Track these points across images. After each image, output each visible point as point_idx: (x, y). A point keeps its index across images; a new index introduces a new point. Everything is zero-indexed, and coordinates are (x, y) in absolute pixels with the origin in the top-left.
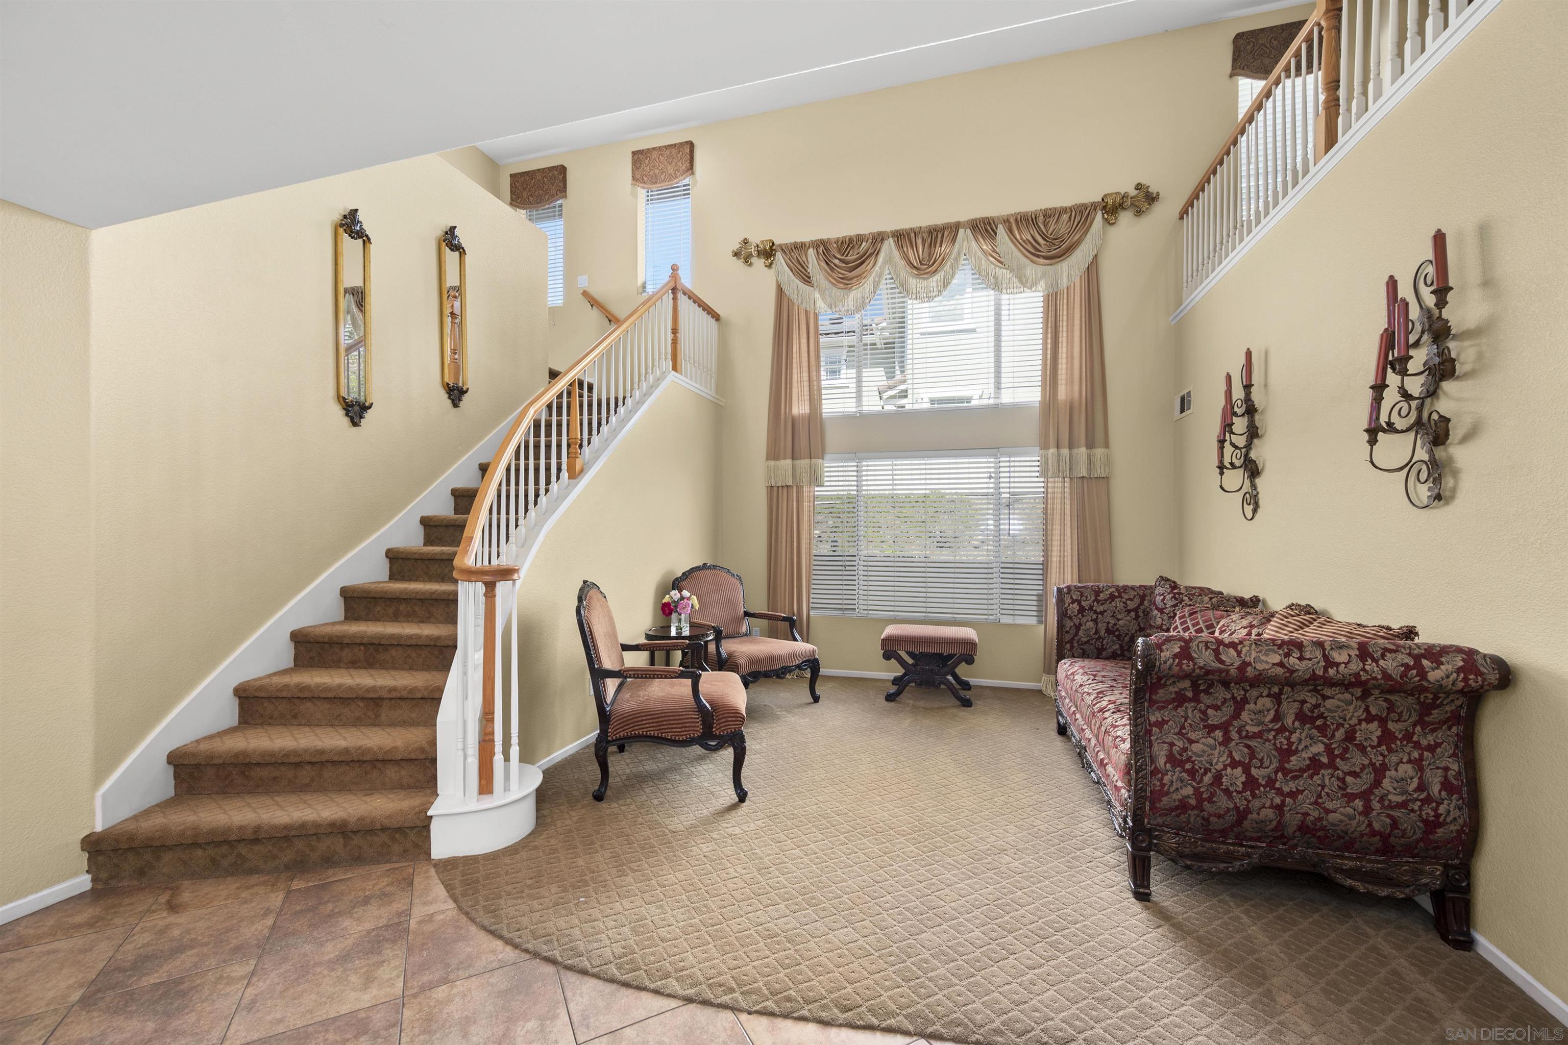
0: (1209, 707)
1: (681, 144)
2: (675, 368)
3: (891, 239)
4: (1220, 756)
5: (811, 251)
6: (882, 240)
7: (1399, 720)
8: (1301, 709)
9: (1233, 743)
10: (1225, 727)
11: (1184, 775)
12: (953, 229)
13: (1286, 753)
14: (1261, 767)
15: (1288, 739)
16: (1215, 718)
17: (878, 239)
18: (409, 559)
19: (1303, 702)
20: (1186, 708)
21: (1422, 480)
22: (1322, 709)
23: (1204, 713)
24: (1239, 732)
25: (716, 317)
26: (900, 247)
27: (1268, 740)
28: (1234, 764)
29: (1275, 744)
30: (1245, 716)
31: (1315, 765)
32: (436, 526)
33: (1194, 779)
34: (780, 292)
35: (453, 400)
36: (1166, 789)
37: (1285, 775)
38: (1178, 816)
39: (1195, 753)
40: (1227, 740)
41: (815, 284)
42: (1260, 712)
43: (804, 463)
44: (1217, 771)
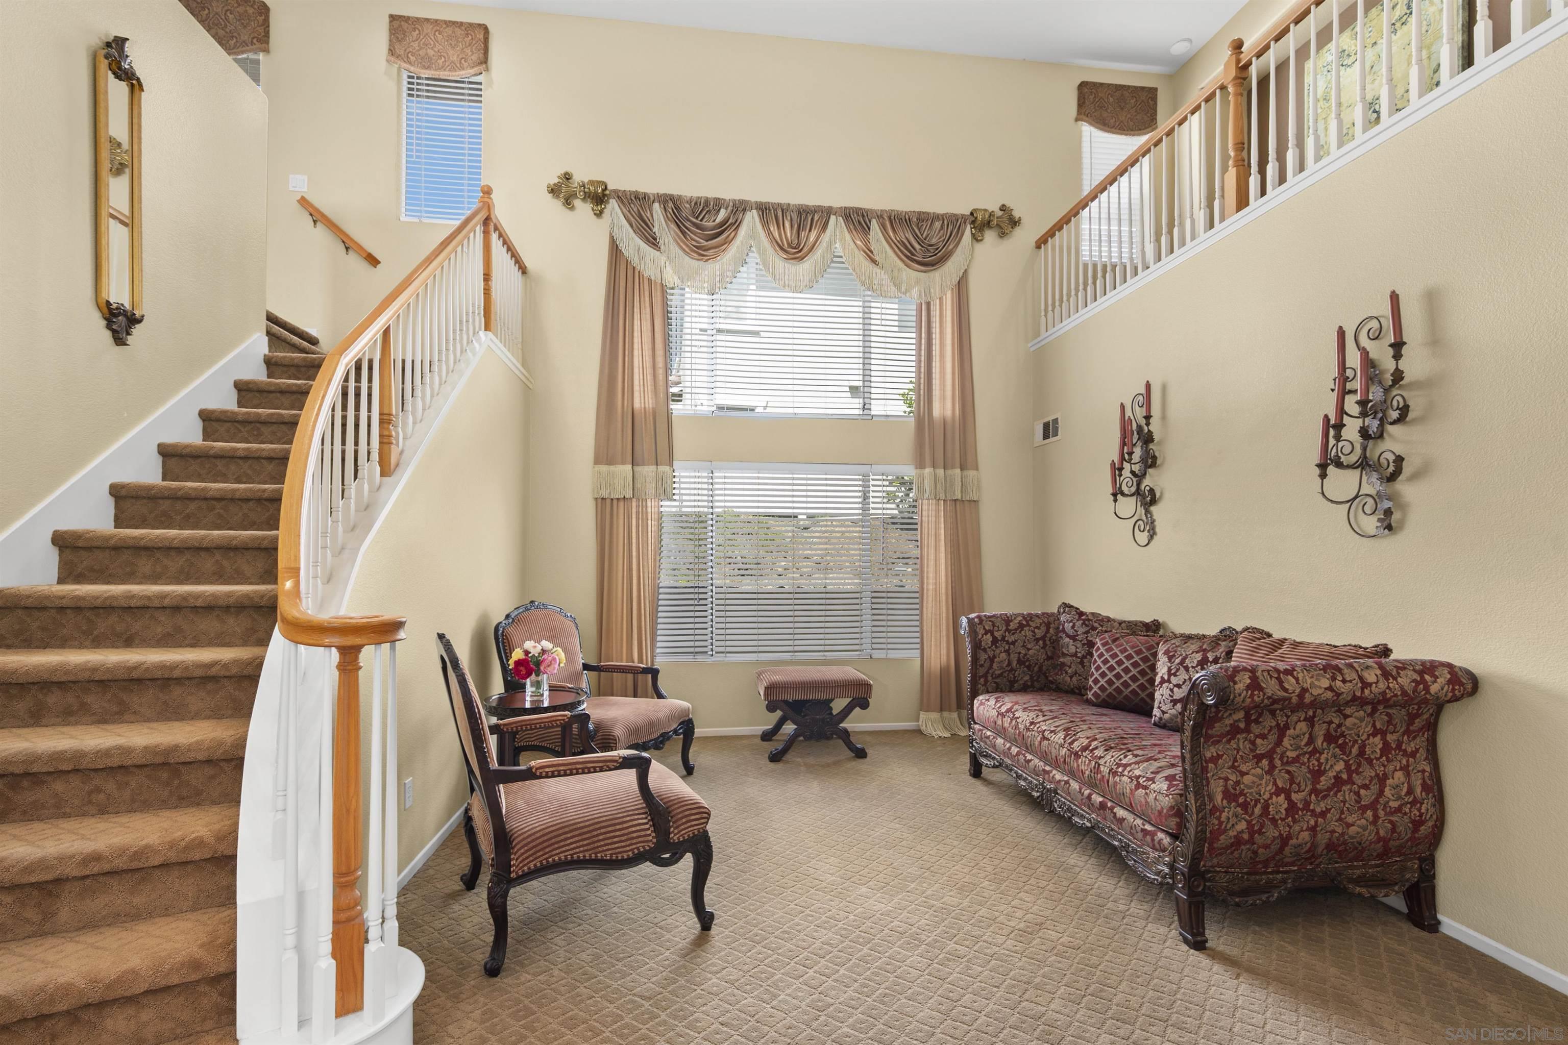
0: (1257, 736)
1: (471, 25)
2: (487, 328)
3: (754, 211)
4: (1267, 785)
5: (656, 206)
6: (744, 210)
7: (1394, 732)
8: (1328, 730)
9: (1277, 771)
10: (1269, 755)
11: (1239, 809)
12: (827, 212)
13: (1317, 774)
14: (1299, 791)
15: (1318, 760)
16: (1263, 746)
17: (740, 208)
18: (45, 608)
19: (1331, 722)
20: (1239, 740)
21: (1368, 512)
22: (1343, 728)
23: (1253, 743)
24: (1281, 759)
25: (523, 270)
26: (765, 224)
27: (1304, 764)
28: (1278, 792)
29: (1308, 767)
30: (1286, 742)
31: (1338, 782)
32: (89, 549)
33: (1246, 813)
34: (615, 250)
35: (115, 332)
36: (1223, 827)
37: (1317, 796)
38: (1232, 853)
39: (1246, 786)
40: (1272, 767)
41: (662, 247)
42: (1298, 736)
43: (647, 471)
44: (1266, 801)
